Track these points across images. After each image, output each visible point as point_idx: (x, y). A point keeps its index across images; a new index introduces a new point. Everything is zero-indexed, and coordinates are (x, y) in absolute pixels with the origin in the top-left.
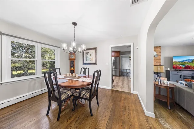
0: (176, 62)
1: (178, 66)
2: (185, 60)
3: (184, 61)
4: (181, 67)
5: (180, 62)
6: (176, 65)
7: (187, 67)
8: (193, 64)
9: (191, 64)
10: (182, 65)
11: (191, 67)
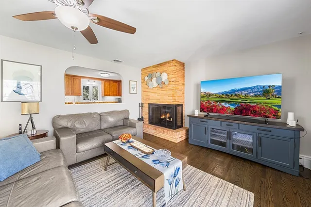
0: (210, 95)
1: (214, 106)
2: (239, 90)
3: (234, 91)
4: (224, 109)
5: (223, 93)
6: (208, 102)
7: (244, 109)
8: (267, 99)
9: (262, 100)
10: (228, 102)
11: (261, 109)
